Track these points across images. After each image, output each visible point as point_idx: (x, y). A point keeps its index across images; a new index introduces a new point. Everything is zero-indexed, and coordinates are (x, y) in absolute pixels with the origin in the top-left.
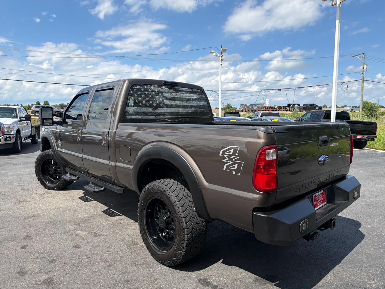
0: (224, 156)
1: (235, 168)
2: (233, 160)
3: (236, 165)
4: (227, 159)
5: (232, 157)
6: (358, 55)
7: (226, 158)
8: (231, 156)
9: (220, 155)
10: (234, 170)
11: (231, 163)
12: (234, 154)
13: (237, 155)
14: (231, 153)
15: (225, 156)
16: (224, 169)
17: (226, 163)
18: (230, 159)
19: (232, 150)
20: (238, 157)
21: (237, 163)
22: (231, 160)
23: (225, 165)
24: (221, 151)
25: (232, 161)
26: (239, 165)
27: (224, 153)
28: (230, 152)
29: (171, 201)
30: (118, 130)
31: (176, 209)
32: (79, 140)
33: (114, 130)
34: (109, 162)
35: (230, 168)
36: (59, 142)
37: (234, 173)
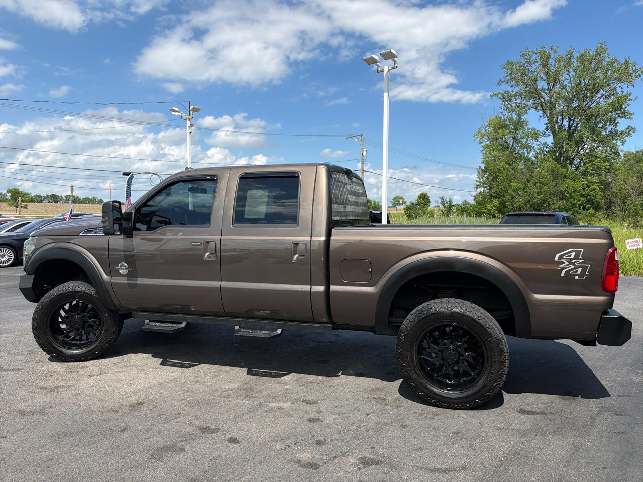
0: (562, 260)
1: (579, 272)
2: (576, 263)
3: (580, 270)
4: (567, 263)
5: (573, 261)
6: (355, 136)
7: (565, 263)
8: (573, 259)
9: (556, 259)
10: (577, 275)
11: (572, 267)
12: (576, 257)
13: (580, 257)
14: (572, 257)
15: (564, 260)
16: (562, 274)
17: (564, 268)
18: (570, 263)
19: (573, 254)
20: (583, 260)
21: (580, 267)
22: (573, 264)
23: (564, 271)
24: (557, 256)
26: (584, 269)
27: (561, 257)
28: (570, 256)
29: (479, 324)
30: (332, 238)
31: (490, 331)
32: (211, 257)
33: (323, 239)
34: (310, 286)
35: (570, 273)
36: (123, 265)
37: (577, 277)
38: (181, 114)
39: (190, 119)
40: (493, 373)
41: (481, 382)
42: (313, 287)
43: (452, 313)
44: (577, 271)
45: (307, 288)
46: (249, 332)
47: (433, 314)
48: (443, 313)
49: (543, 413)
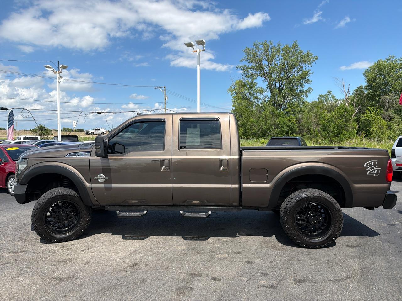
1: (375, 172)
3: (376, 171)
4: (370, 168)
5: (373, 167)
6: (160, 88)
7: (369, 168)
8: (373, 166)
9: (365, 166)
11: (372, 170)
12: (374, 165)
14: (372, 164)
16: (368, 174)
17: (368, 170)
18: (372, 168)
19: (373, 163)
20: (377, 166)
21: (376, 169)
23: (368, 172)
24: (365, 164)
25: (373, 169)
26: (378, 170)
27: (367, 165)
28: (371, 164)
29: (329, 201)
30: (244, 157)
31: (335, 205)
32: (166, 169)
33: (237, 157)
34: (230, 185)
35: (372, 173)
36: (101, 176)
37: (374, 175)
38: (53, 70)
39: (59, 73)
40: (336, 227)
41: (330, 233)
42: (232, 185)
43: (315, 196)
44: (374, 172)
45: (229, 186)
46: (192, 214)
47: (305, 198)
48: (309, 197)
49: (358, 246)
